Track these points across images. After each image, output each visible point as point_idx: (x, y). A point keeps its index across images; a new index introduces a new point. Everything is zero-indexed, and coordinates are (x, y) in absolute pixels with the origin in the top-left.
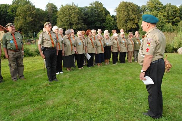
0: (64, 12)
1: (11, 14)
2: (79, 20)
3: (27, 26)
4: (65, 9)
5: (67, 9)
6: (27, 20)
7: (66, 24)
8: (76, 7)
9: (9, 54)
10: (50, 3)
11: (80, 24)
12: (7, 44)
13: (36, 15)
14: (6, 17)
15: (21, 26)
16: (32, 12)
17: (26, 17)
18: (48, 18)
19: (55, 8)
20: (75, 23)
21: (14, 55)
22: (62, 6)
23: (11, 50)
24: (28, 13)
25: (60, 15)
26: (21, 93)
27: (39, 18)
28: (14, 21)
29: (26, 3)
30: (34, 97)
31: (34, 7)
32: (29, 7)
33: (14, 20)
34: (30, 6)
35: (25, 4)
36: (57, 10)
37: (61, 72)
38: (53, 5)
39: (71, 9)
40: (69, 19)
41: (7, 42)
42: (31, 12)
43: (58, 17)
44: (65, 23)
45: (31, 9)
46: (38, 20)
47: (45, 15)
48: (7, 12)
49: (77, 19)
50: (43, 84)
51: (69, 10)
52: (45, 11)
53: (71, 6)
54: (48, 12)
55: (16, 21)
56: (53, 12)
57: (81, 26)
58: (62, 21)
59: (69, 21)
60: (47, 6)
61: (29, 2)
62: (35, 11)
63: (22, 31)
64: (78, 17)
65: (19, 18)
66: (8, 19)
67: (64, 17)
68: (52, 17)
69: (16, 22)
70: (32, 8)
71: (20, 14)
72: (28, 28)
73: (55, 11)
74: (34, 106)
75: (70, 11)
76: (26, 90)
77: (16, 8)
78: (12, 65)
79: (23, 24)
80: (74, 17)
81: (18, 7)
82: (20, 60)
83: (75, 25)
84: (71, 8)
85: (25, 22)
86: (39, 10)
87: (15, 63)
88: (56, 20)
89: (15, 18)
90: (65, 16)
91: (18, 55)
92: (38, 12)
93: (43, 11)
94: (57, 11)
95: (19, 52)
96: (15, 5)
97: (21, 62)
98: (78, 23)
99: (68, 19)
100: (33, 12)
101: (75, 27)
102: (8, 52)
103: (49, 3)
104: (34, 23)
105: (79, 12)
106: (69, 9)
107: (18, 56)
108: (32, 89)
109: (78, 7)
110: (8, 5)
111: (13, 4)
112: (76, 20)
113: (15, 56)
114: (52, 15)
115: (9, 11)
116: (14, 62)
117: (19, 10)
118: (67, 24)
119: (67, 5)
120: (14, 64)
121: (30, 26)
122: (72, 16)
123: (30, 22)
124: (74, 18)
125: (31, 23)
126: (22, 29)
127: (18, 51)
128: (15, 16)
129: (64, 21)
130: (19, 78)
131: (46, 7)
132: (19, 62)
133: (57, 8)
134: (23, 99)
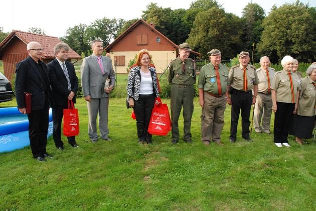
0: (278, 20)
1: (186, 25)
2: (307, 35)
3: (209, 43)
4: (279, 13)
5: (284, 14)
6: (209, 34)
7: (278, 42)
8: (304, 8)
9: (206, 99)
10: (252, 4)
11: (309, 43)
12: (206, 82)
13: (225, 25)
14: (179, 28)
15: (199, 43)
16: (220, 21)
17: (209, 28)
18: (246, 30)
19: (260, 12)
20: (298, 40)
21: (213, 102)
22: (275, 8)
23: (210, 94)
24: (212, 21)
25: (268, 25)
26: (223, 172)
27: (229, 30)
28: (189, 35)
29: (211, 5)
30: (245, 185)
31: (222, 11)
32: (214, 12)
33: (189, 33)
34: (217, 10)
35: (209, 8)
36: (264, 15)
37: (286, 144)
38: (257, 6)
39: (293, 14)
40: (287, 32)
41: (206, 79)
42: (217, 21)
43: (263, 29)
44: (277, 40)
45: (218, 15)
46: (228, 34)
47: (241, 26)
48: (181, 22)
49: (302, 34)
50: (257, 162)
51: (289, 14)
52: (242, 18)
53: (294, 8)
54: (245, 20)
55: (192, 34)
56: (256, 20)
57: (310, 48)
58: (271, 36)
59: (286, 36)
60: (245, 9)
61: (216, 3)
62: (224, 18)
63: (199, 51)
64: (306, 30)
65: (197, 30)
66: (182, 31)
67: (277, 30)
68: (253, 28)
69: (193, 36)
70: (220, 13)
71: (200, 23)
72: (209, 47)
73: (260, 18)
74: (250, 205)
75: (291, 18)
76: (230, 166)
77: (195, 13)
78: (207, 118)
79: (202, 41)
80: (298, 29)
81: (198, 12)
82: (220, 112)
83: (296, 45)
84: (294, 10)
85: (206, 36)
86: (230, 16)
87: (213, 116)
88: (260, 35)
89: (192, 29)
90: (278, 26)
91: (220, 103)
92: (229, 20)
93: (238, 18)
94: (263, 17)
95: (222, 98)
96: (194, 10)
97: (221, 114)
98: (305, 41)
99: (283, 32)
100: (221, 19)
101: (296, 48)
102: (205, 95)
103: (249, 4)
104: (220, 38)
105: (311, 18)
106: (289, 12)
107: (219, 105)
108: (239, 169)
109: (310, 7)
110: (184, 10)
111: (191, 7)
112: (300, 36)
113: (214, 104)
114: (253, 25)
115: (185, 18)
116: (211, 113)
117: (198, 18)
118: (280, 43)
119: (285, 6)
120: (210, 116)
121: (213, 44)
122: (294, 26)
123: (214, 38)
124: (297, 32)
125: (216, 39)
126: (200, 47)
127: (220, 97)
128: (192, 26)
129: (275, 36)
130: (213, 141)
131: (243, 11)
132: (219, 114)
133: (264, 13)
134: (227, 185)
